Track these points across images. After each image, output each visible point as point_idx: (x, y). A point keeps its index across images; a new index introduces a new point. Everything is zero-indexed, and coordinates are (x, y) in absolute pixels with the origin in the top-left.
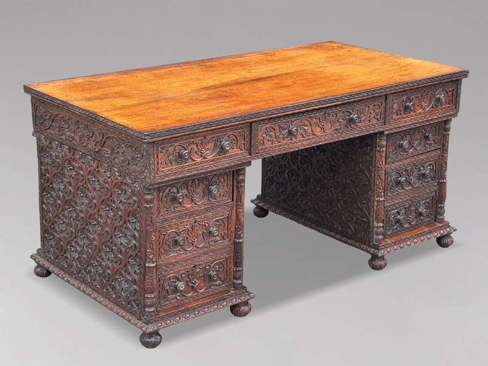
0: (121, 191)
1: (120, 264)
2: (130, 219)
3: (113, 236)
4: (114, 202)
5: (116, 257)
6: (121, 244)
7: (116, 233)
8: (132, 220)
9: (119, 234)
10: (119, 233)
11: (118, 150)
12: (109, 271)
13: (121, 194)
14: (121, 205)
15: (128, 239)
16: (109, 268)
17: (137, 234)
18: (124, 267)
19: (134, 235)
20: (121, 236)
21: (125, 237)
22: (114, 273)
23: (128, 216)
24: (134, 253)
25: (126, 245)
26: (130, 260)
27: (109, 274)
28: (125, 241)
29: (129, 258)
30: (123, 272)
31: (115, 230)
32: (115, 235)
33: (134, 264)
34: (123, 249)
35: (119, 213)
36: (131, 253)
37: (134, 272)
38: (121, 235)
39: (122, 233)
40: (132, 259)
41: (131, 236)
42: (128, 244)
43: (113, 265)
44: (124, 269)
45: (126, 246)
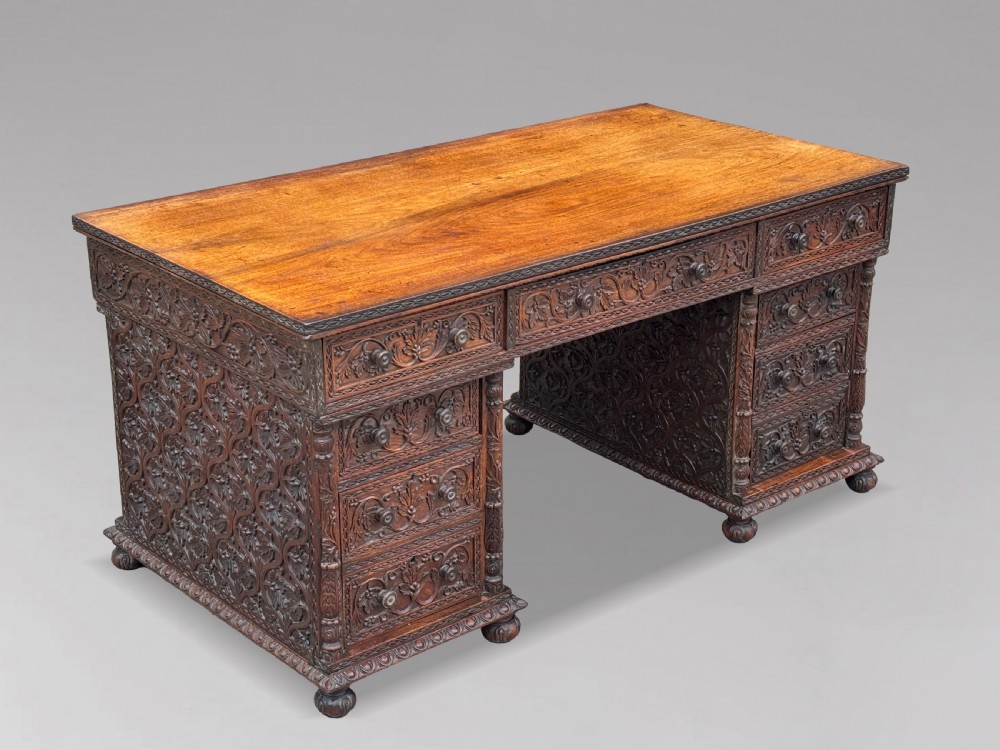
0: (270, 427)
1: (273, 559)
2: (288, 478)
3: (258, 507)
4: (257, 446)
6: (273, 523)
7: (262, 503)
8: (293, 481)
9: (268, 506)
10: (268, 503)
11: (254, 348)
12: (251, 571)
13: (269, 431)
14: (270, 453)
15: (285, 515)
16: (251, 565)
17: (303, 509)
18: (281, 565)
19: (298, 510)
20: (273, 510)
21: (279, 511)
22: (262, 575)
23: (285, 474)
24: (298, 542)
25: (282, 525)
26: (291, 554)
27: (252, 576)
28: (281, 519)
29: (289, 551)
30: (278, 574)
31: (260, 496)
32: (261, 507)
33: (299, 563)
34: (278, 534)
35: (267, 466)
36: (291, 541)
37: (299, 577)
38: (272, 507)
39: (275, 504)
40: (295, 554)
41: (292, 511)
42: (285, 525)
43: (259, 560)
44: (281, 569)
45: (282, 529)
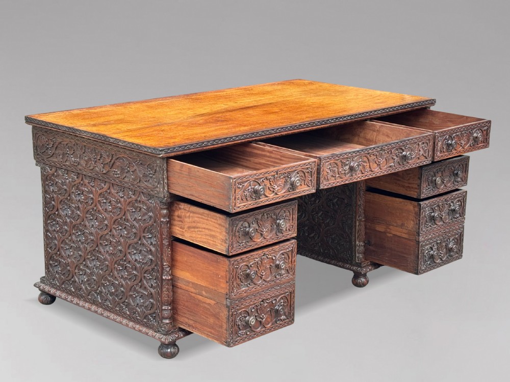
0: (135, 209)
1: (135, 280)
2: (145, 235)
3: (127, 253)
4: (128, 221)
5: (130, 274)
6: (136, 260)
7: (130, 251)
8: (148, 235)
9: (133, 251)
11: (128, 169)
12: (122, 289)
13: (135, 212)
14: (135, 223)
15: (142, 255)
16: (122, 286)
17: (153, 249)
18: (140, 282)
19: (151, 250)
20: (136, 253)
21: (140, 253)
22: (128, 289)
23: (144, 232)
24: (150, 268)
25: (141, 260)
26: (146, 275)
27: (123, 292)
28: (141, 257)
29: (145, 273)
30: (138, 288)
31: (129, 247)
32: (129, 253)
33: (150, 279)
34: (138, 265)
35: (133, 230)
36: (146, 268)
37: (150, 286)
38: (135, 252)
39: (136, 250)
40: (148, 274)
41: (147, 252)
42: (143, 260)
43: (127, 282)
44: (140, 284)
45: (141, 262)
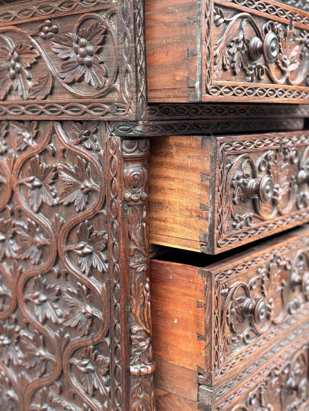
0: (42, 179)
1: (45, 372)
2: (72, 247)
3: (21, 302)
4: (19, 213)
5: (30, 357)
6: (46, 320)
7: (28, 296)
8: (82, 248)
9: (37, 297)
10: (37, 293)
11: (18, 65)
12: (11, 393)
13: (39, 187)
14: (41, 218)
15: (65, 305)
16: (10, 385)
17: (98, 286)
18: (58, 379)
19: (90, 290)
20: (45, 301)
21: (56, 301)
22: (27, 396)
23: (68, 240)
24: (89, 341)
25: (60, 321)
26: (76, 361)
27: (12, 400)
28: (59, 312)
29: (72, 356)
30: (51, 393)
31: (25, 286)
32: (27, 301)
33: (89, 372)
34: (53, 334)
35: (37, 239)
36: (76, 340)
37: (90, 391)
38: (43, 298)
39: (48, 291)
40: (83, 358)
41: (79, 296)
42: (67, 318)
43: (23, 378)
44: (58, 384)
45: (61, 325)
